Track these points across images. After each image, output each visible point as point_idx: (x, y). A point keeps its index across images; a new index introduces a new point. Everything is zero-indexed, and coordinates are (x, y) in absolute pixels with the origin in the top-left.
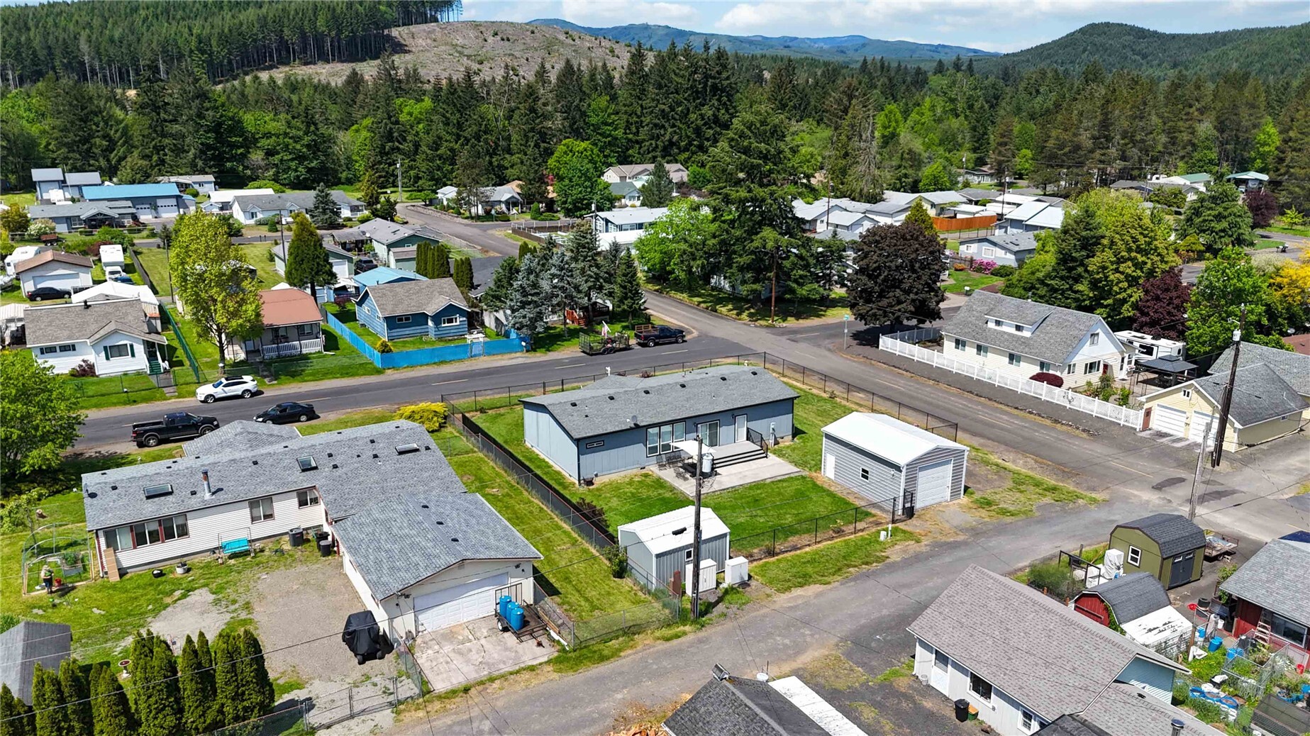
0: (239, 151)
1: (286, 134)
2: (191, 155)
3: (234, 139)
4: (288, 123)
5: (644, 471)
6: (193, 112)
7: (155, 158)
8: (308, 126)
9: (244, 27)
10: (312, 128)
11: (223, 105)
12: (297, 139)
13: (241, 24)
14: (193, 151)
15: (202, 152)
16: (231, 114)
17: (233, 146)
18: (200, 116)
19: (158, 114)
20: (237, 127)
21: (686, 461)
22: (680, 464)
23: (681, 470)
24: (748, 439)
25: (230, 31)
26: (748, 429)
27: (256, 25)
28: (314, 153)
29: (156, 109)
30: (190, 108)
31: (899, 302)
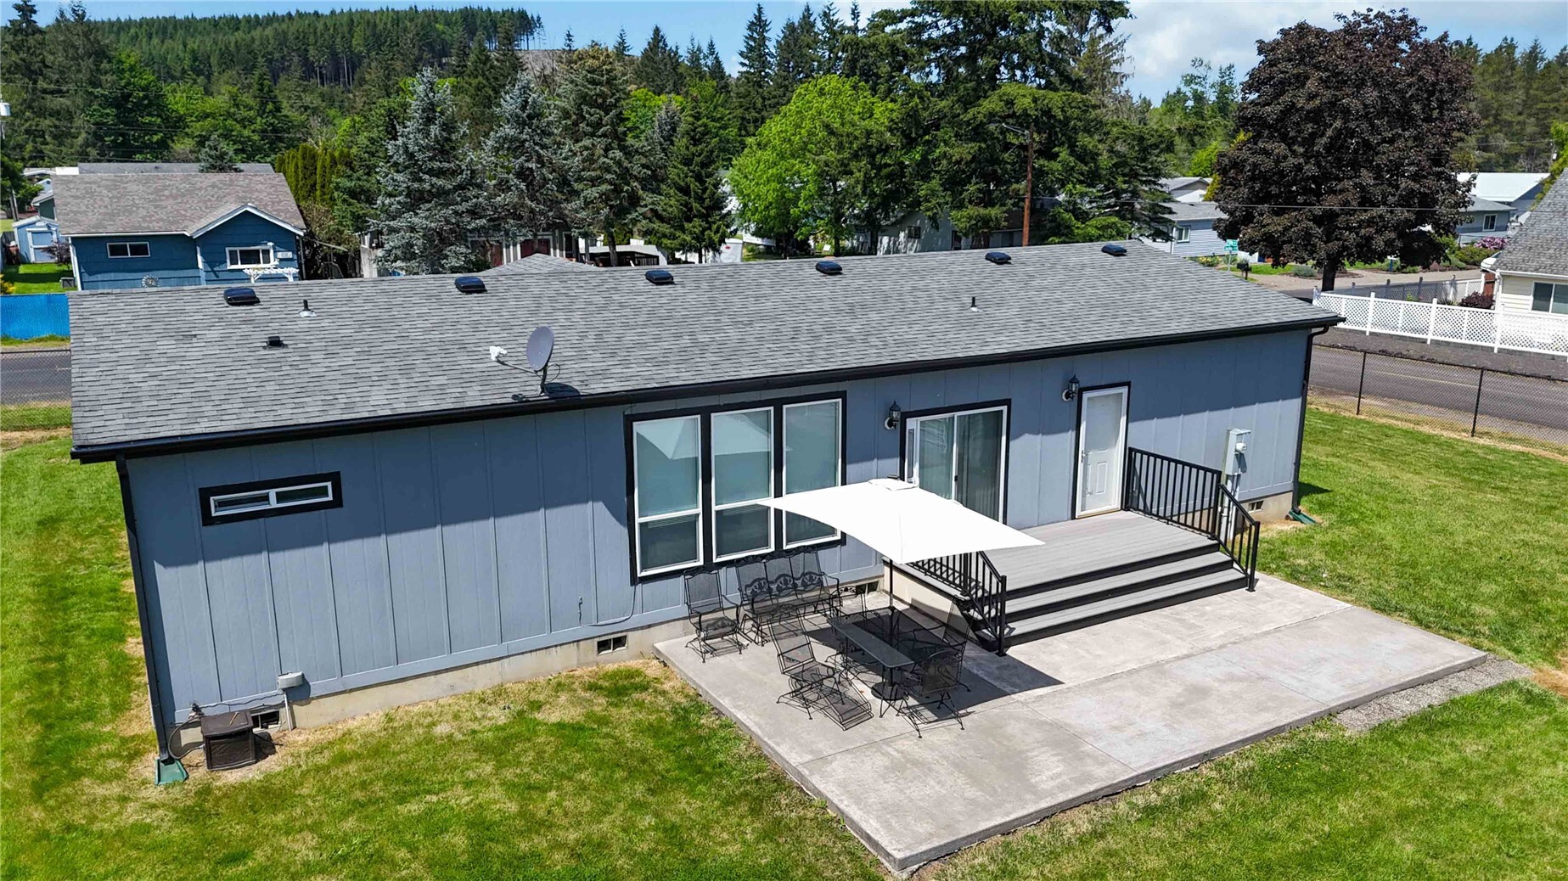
0: (155, 138)
1: (229, 115)
2: (80, 140)
3: (147, 120)
4: (234, 98)
5: (614, 661)
6: (84, 76)
7: (29, 147)
8: (264, 104)
9: (257, 43)
10: (270, 106)
11: (132, 69)
12: (244, 122)
13: (253, 40)
14: (84, 135)
15: (98, 137)
16: (143, 83)
17: (148, 129)
18: (95, 83)
19: (35, 82)
20: (155, 103)
21: (850, 605)
22: (817, 621)
23: (824, 654)
24: (1128, 503)
25: (236, 46)
26: (1130, 453)
27: (272, 41)
28: (271, 144)
29: (31, 73)
30: (79, 71)
31: (1366, 201)
